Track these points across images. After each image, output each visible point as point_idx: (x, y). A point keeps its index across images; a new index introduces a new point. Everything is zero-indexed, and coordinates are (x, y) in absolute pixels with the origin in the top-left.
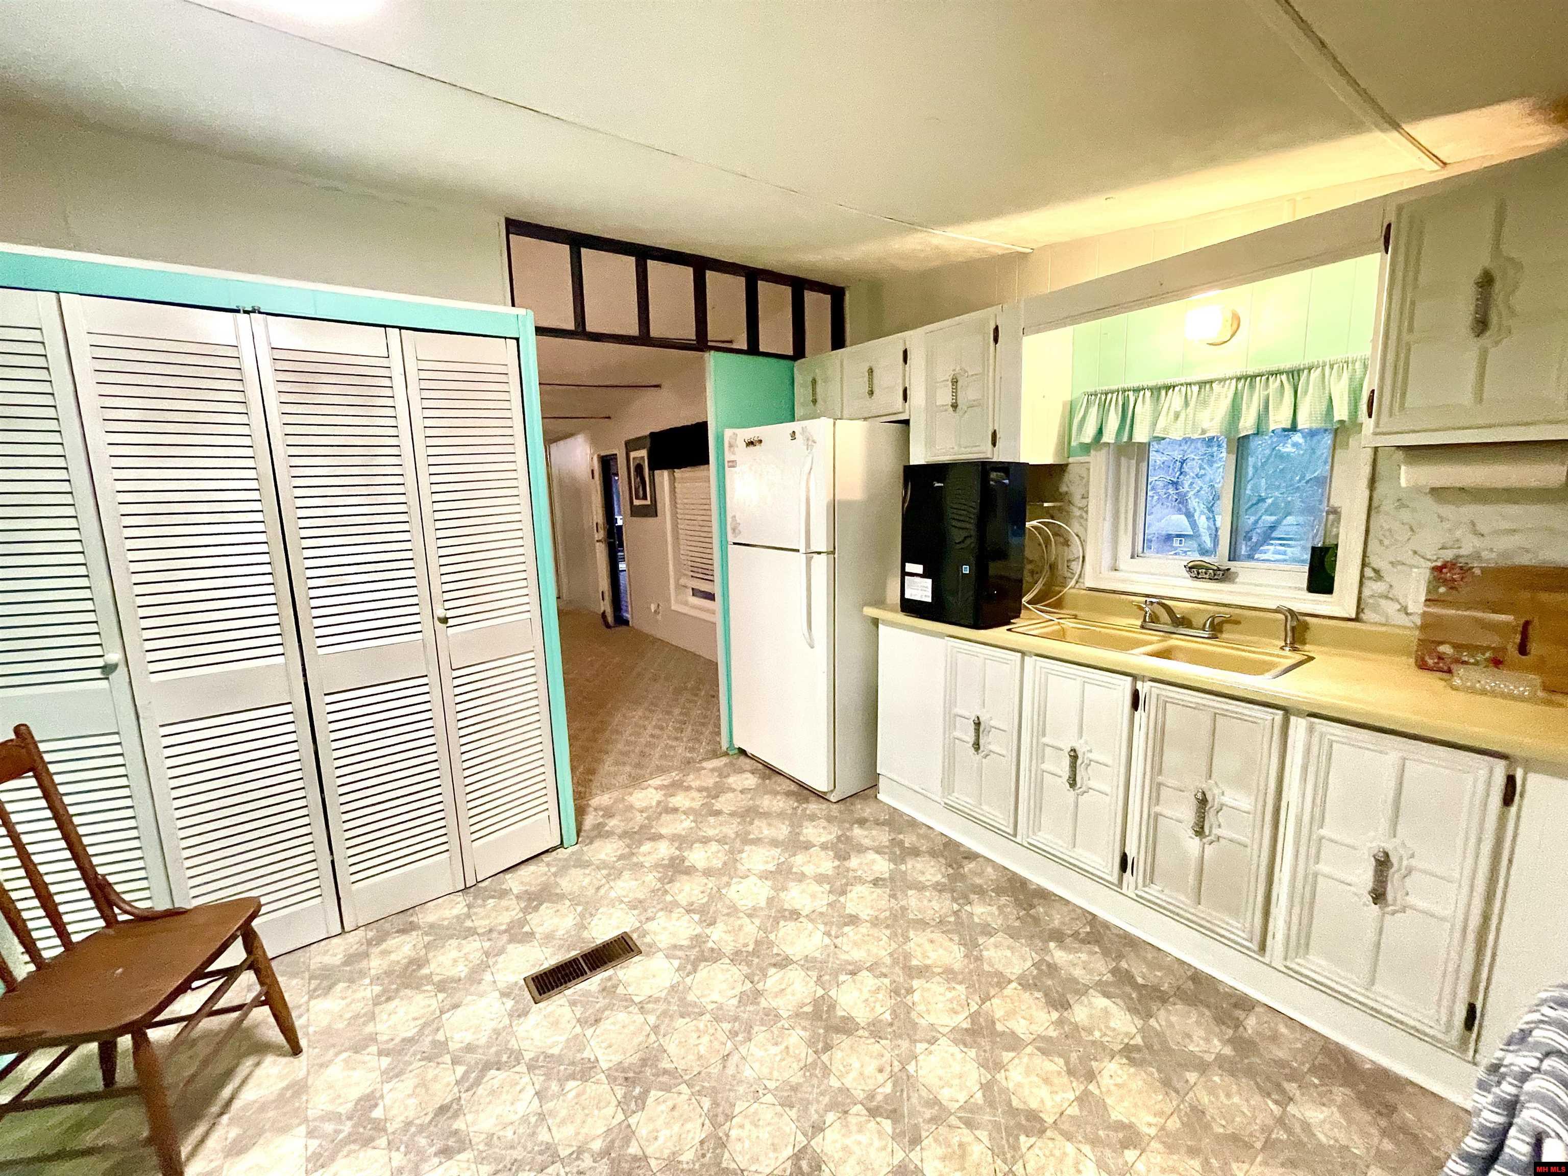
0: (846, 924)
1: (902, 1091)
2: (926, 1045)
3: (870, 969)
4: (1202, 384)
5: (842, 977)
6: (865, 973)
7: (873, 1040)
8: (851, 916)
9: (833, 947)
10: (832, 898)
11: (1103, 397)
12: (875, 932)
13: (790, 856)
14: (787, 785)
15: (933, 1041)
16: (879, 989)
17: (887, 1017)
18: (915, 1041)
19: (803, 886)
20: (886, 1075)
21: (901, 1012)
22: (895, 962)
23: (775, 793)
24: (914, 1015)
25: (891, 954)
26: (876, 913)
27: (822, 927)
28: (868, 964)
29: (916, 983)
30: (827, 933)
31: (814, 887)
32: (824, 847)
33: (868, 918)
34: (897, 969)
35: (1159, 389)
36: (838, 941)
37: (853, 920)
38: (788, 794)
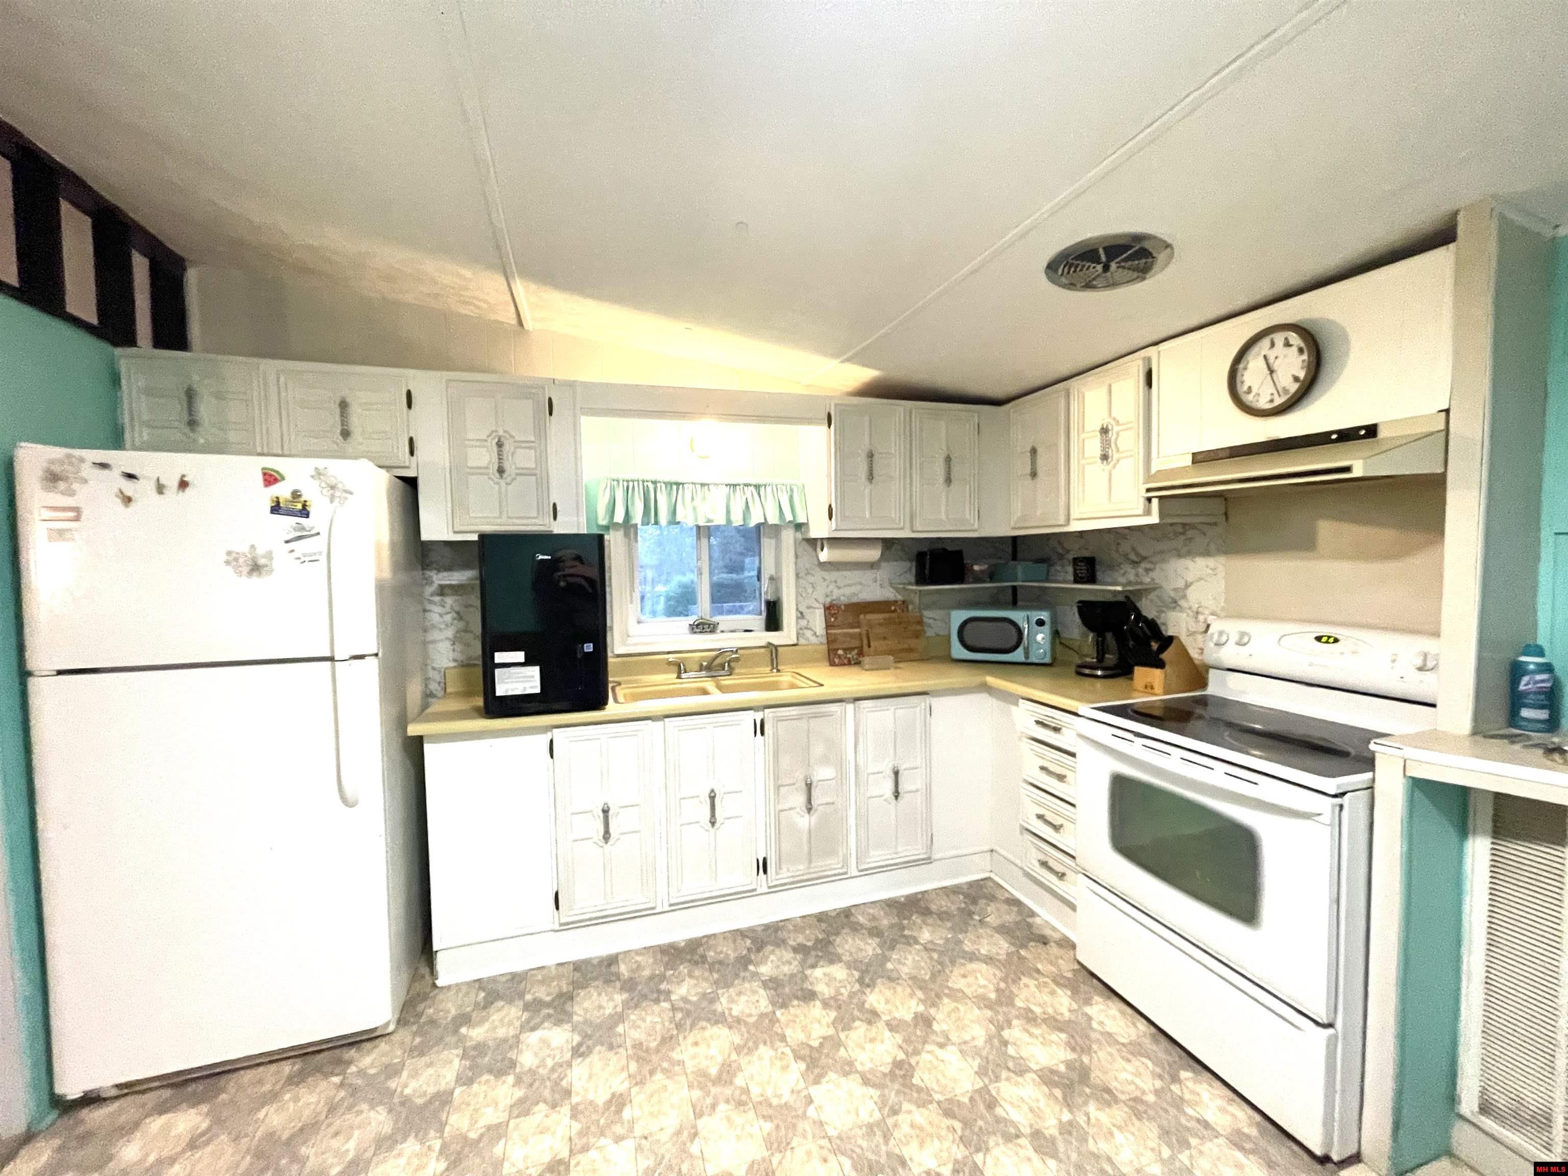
0: (619, 1111)
1: (853, 1151)
2: (812, 1108)
3: (698, 1115)
4: (703, 485)
5: (695, 1148)
6: (701, 1123)
7: (788, 1153)
8: (610, 1102)
9: (644, 1142)
10: (565, 1110)
11: (625, 484)
12: (650, 1087)
13: (441, 1131)
14: (270, 1075)
15: (810, 1101)
16: (729, 1119)
17: (768, 1126)
18: (804, 1113)
19: (515, 1136)
20: (831, 1157)
21: (766, 1111)
22: (702, 1087)
23: (273, 1097)
24: (775, 1102)
25: (690, 1086)
26: (625, 1074)
27: (603, 1141)
28: (692, 1117)
29: (739, 1081)
30: (618, 1139)
31: (528, 1124)
32: (465, 1080)
33: (626, 1085)
34: (714, 1090)
35: (671, 484)
36: (638, 1130)
37: (618, 1102)
38: (295, 1080)
